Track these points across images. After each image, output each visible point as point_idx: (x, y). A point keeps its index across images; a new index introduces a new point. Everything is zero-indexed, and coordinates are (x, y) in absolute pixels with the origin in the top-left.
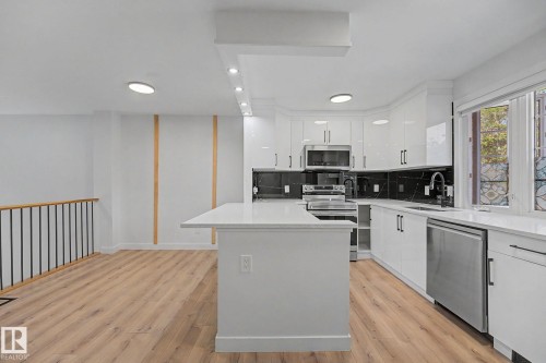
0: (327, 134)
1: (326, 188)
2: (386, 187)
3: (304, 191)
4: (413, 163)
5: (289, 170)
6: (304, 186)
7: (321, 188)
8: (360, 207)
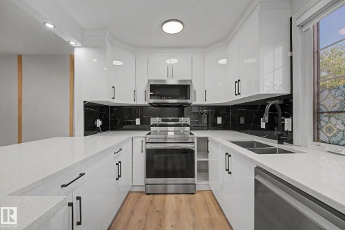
0: (169, 69)
3: (152, 123)
4: (248, 93)
5: (134, 104)
7: (168, 121)
8: (198, 139)
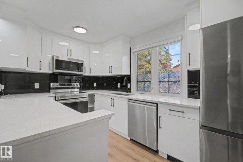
0: (69, 52)
1: (68, 85)
2: (99, 84)
3: (51, 86)
4: (116, 73)
5: (39, 71)
6: (52, 84)
7: (64, 85)
8: (89, 95)
